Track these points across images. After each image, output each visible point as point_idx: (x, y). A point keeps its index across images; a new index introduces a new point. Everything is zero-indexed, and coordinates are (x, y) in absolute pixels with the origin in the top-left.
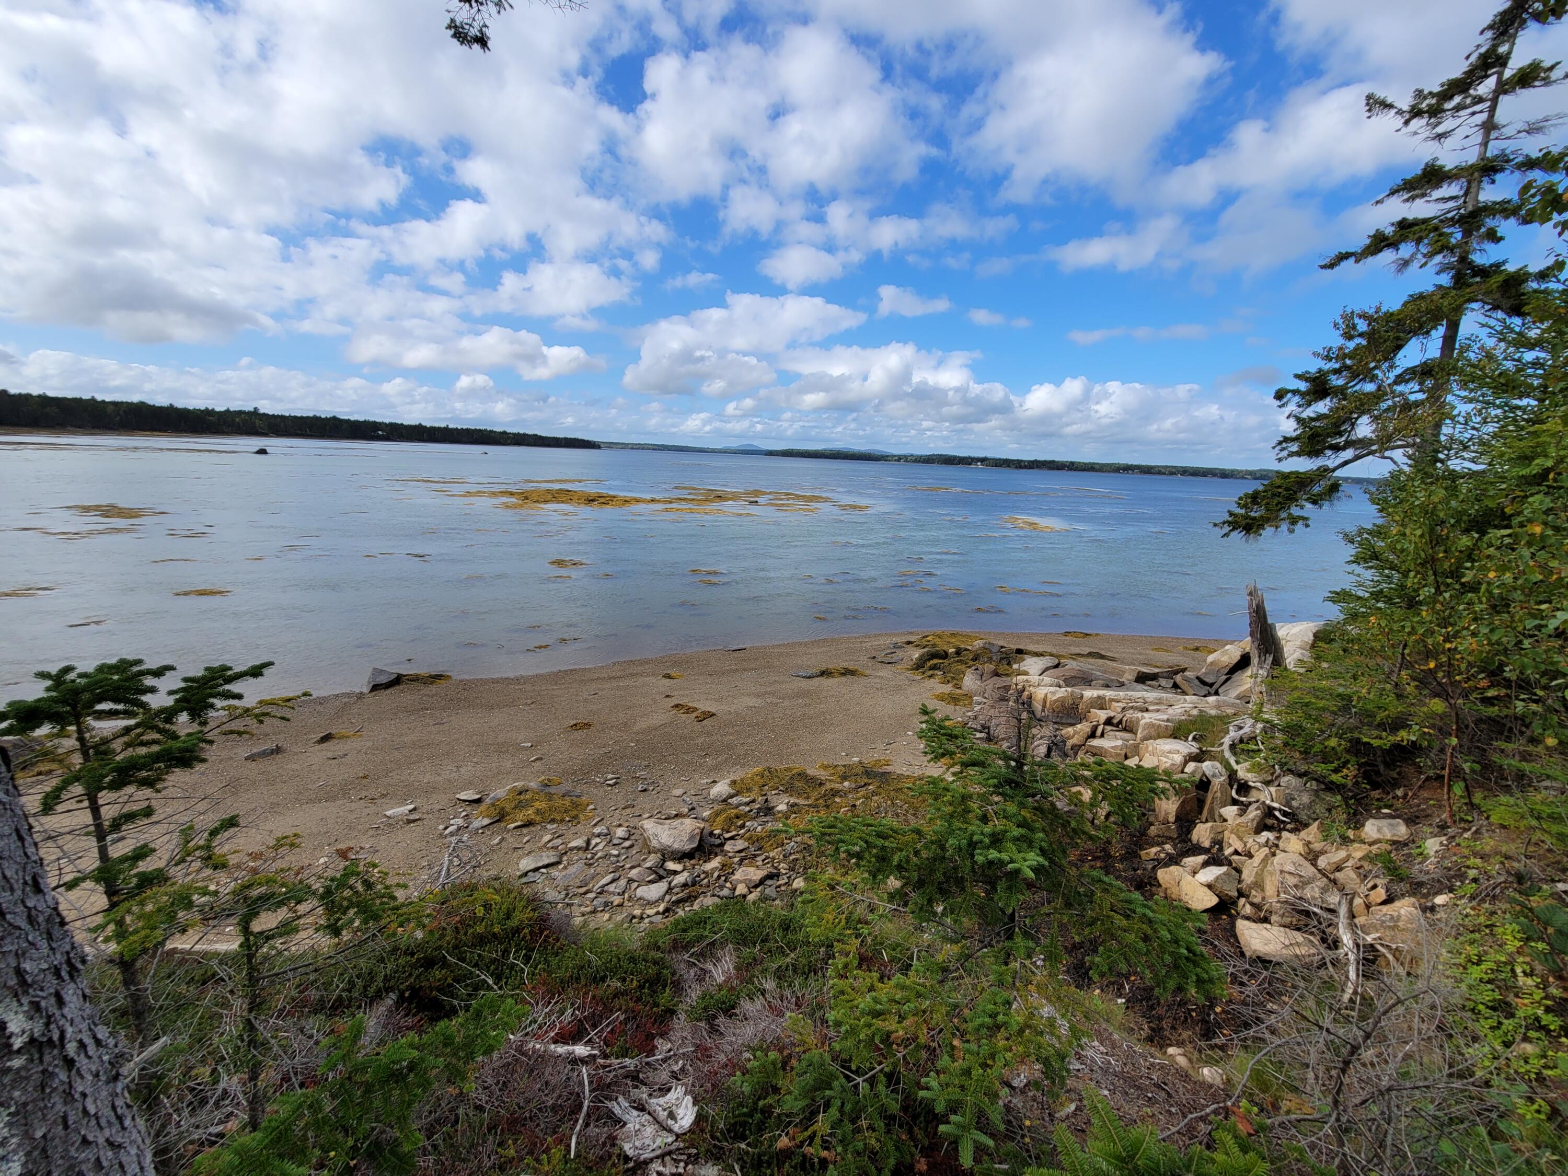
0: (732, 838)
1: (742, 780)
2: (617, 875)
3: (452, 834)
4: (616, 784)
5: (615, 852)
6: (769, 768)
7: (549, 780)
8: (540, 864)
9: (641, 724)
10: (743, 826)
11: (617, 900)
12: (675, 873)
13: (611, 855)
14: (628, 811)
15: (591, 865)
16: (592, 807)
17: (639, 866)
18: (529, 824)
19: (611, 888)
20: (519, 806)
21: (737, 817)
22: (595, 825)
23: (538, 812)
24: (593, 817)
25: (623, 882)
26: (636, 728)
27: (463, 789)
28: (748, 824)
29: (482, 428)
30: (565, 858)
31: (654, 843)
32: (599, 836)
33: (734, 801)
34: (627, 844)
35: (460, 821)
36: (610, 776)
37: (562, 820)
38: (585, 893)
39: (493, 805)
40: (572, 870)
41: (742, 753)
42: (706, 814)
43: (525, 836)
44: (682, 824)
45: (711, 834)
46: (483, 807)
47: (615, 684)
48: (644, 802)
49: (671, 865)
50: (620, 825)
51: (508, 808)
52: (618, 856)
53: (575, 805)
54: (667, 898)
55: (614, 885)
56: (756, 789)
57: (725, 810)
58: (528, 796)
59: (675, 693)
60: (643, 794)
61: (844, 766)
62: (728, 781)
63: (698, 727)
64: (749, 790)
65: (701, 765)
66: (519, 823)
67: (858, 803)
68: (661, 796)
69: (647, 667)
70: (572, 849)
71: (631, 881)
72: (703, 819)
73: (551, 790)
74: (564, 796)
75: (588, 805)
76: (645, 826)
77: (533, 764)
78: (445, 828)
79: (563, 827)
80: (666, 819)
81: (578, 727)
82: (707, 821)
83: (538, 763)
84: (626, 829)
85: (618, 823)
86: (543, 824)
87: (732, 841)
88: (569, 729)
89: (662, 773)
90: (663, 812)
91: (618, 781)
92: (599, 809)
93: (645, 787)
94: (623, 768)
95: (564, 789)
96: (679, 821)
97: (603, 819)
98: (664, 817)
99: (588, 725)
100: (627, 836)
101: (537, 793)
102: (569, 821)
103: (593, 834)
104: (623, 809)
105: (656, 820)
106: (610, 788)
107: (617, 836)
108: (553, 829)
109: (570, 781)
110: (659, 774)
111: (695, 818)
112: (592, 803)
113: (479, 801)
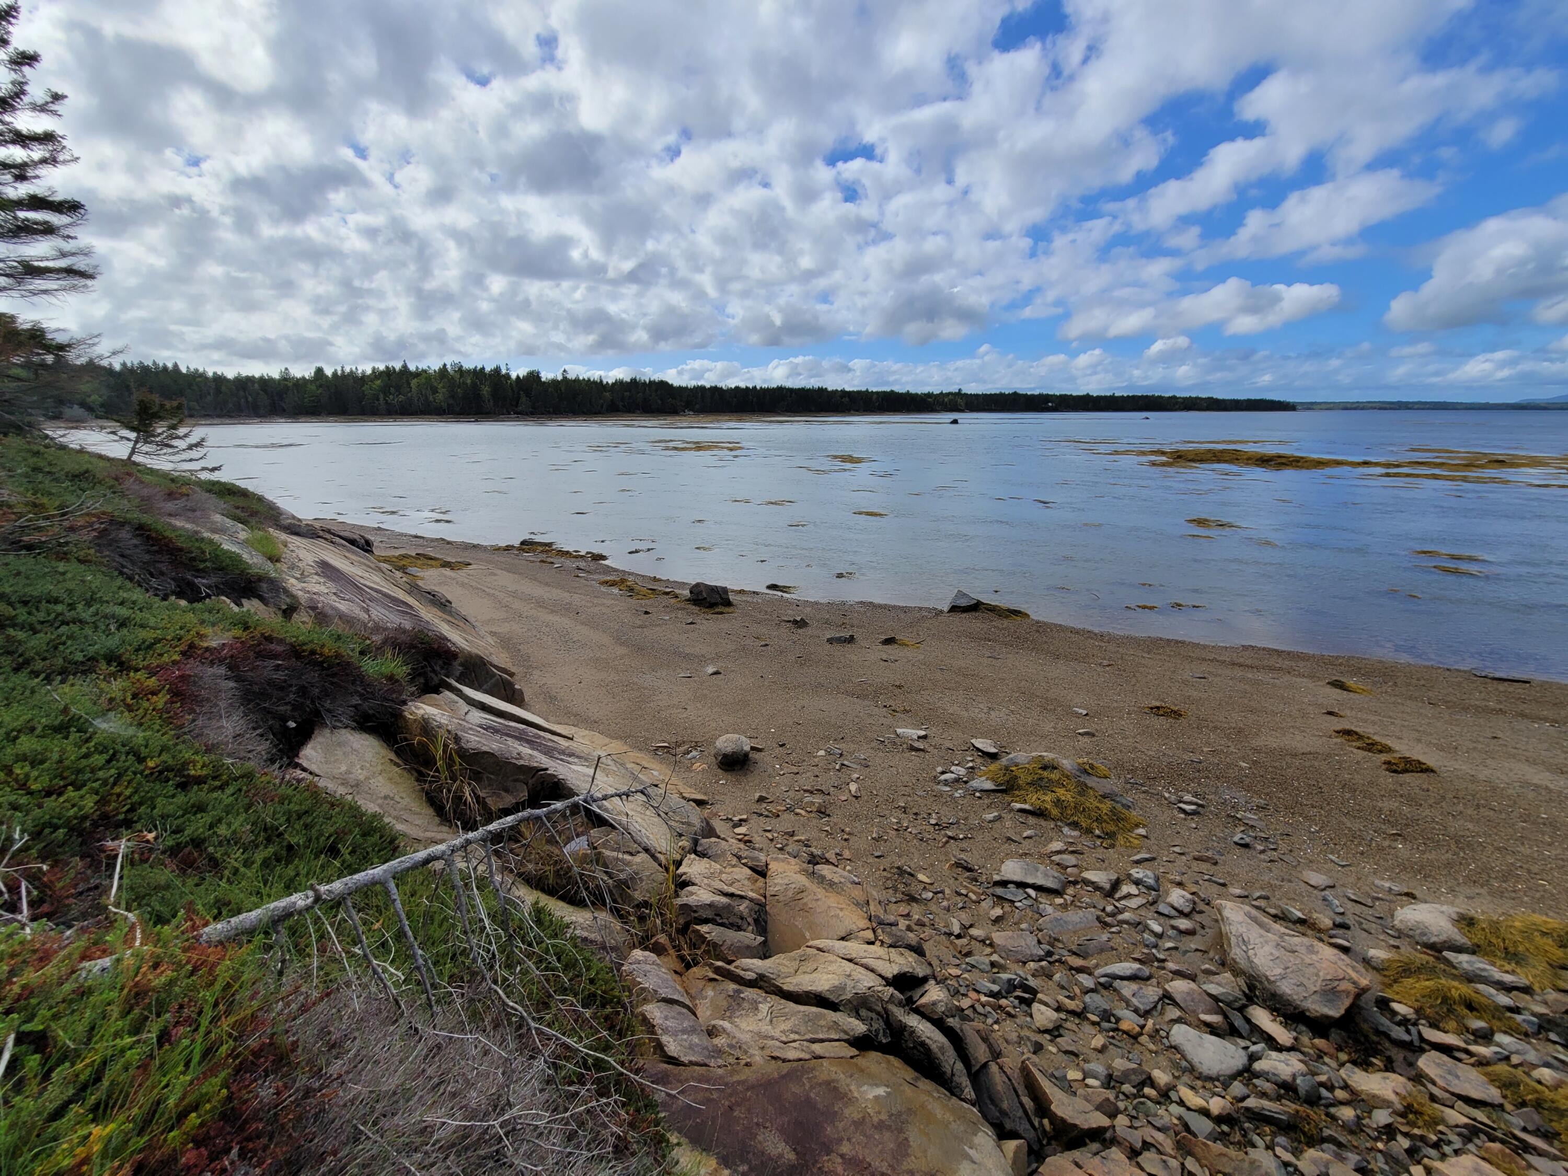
0: (1446, 1050)
1: (1495, 925)
2: (1146, 971)
3: (946, 784)
4: (1195, 813)
5: (1157, 928)
7: (1092, 766)
8: (1030, 880)
9: (1271, 740)
10: (1484, 1037)
11: (1129, 1021)
12: (1272, 1043)
13: (1147, 927)
14: (1204, 867)
15: (1106, 925)
16: (1142, 831)
17: (1193, 978)
18: (1040, 813)
19: (1127, 989)
20: (1038, 784)
21: (1471, 1006)
22: (1138, 862)
23: (1058, 802)
24: (1139, 849)
25: (1151, 993)
26: (1258, 743)
27: (983, 735)
28: (1500, 1037)
30: (1070, 890)
31: (1236, 953)
32: (1137, 883)
33: (1464, 961)
34: (1184, 924)
35: (962, 771)
36: (1188, 797)
37: (1089, 831)
38: (1080, 970)
39: (1007, 768)
40: (1074, 917)
42: (1378, 954)
43: (1029, 827)
44: (1311, 950)
45: (1383, 1004)
46: (994, 767)
47: (1239, 673)
48: (1240, 865)
49: (1262, 1017)
50: (1180, 884)
51: (1023, 779)
52: (1160, 936)
53: (1116, 817)
54: (1238, 1088)
55: (1134, 986)
56: (1538, 964)
57: (1431, 970)
58: (1055, 776)
59: (1349, 714)
60: (1239, 850)
62: (1451, 911)
63: (1388, 780)
64: (1513, 957)
65: (1381, 849)
66: (1027, 807)
68: (1277, 869)
69: (1302, 663)
70: (1087, 882)
71: (1167, 997)
72: (1367, 962)
73: (1091, 782)
74: (1104, 797)
75: (1137, 826)
76: (1226, 913)
77: (1080, 738)
78: (943, 773)
79: (1087, 841)
80: (1275, 917)
81: (1161, 712)
82: (1374, 968)
83: (1087, 739)
84: (1190, 896)
85: (1178, 878)
86: (1059, 823)
87: (1445, 1058)
88: (1146, 710)
89: (1289, 830)
90: (1273, 900)
91: (1200, 809)
92: (1153, 841)
93: (1248, 840)
94: (1215, 793)
95: (1109, 786)
96: (1305, 940)
97: (1153, 859)
98: (1273, 911)
99: (1177, 714)
100: (1187, 910)
101: (1067, 777)
102: (1099, 837)
103: (1129, 876)
104: (1196, 859)
105: (1254, 912)
106: (1182, 816)
107: (1169, 900)
108: (1072, 837)
109: (1122, 779)
110: (1282, 829)
111: (1345, 950)
112: (1144, 826)
113: (993, 757)
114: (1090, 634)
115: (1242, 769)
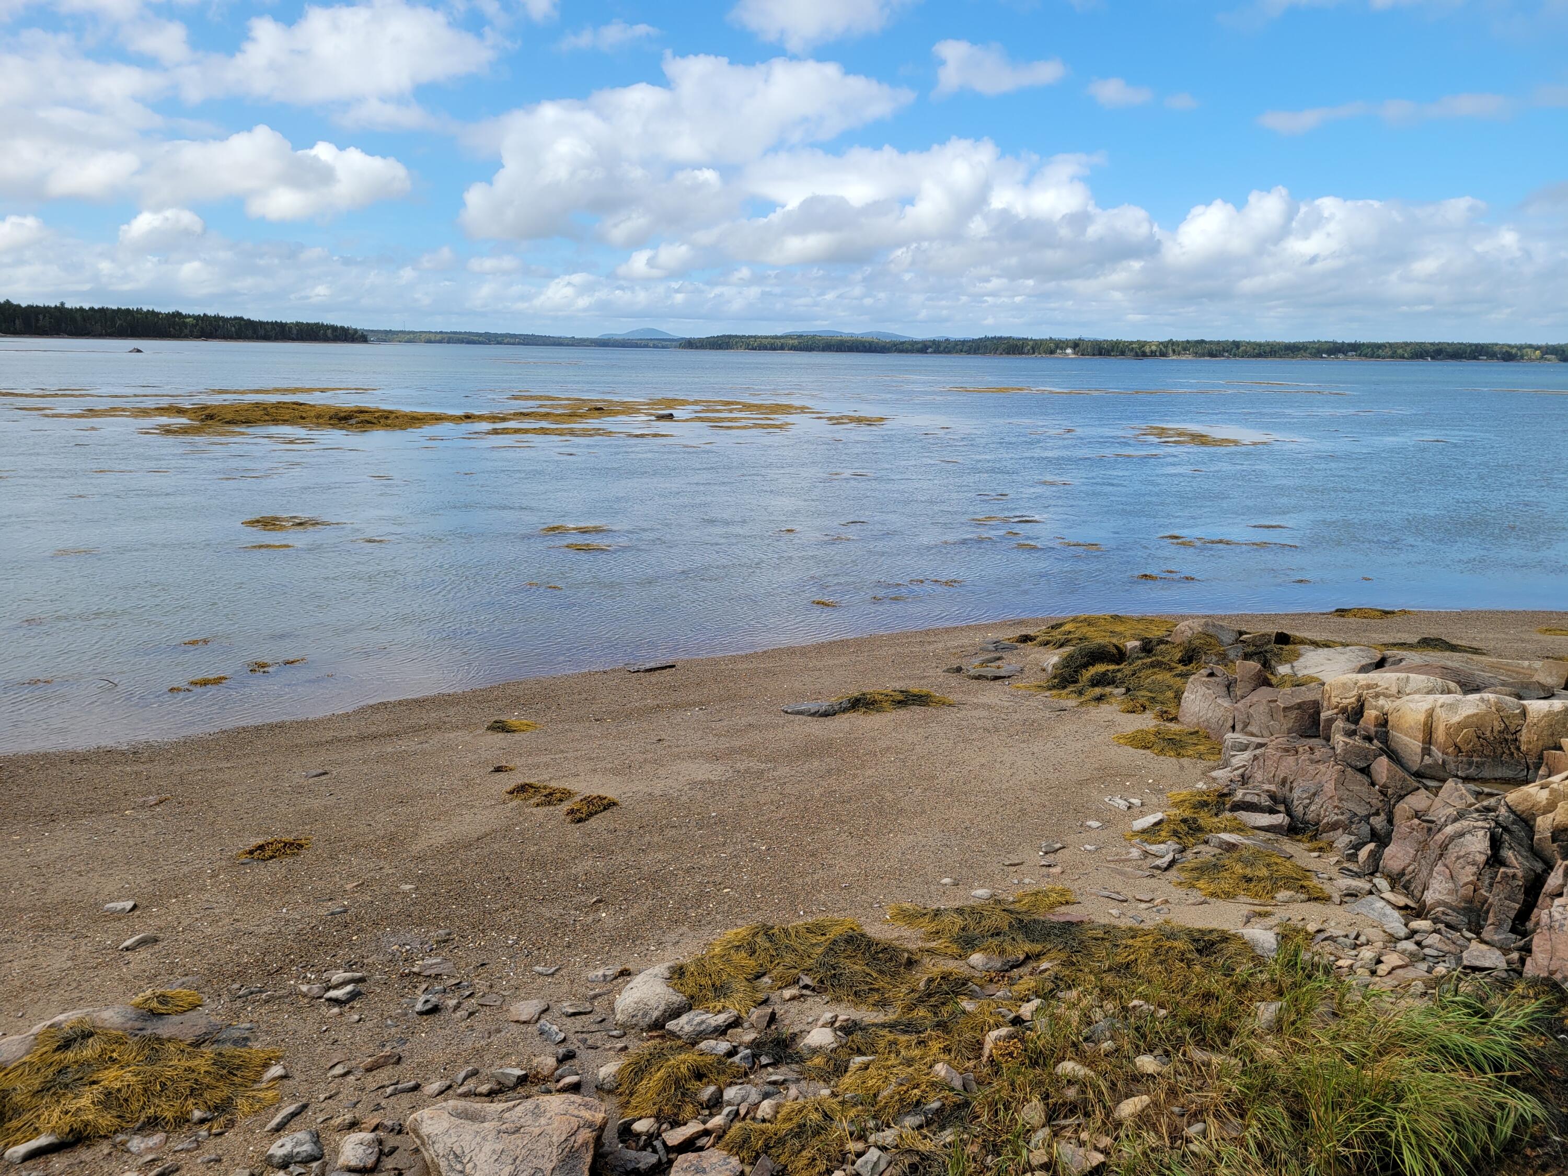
0: (689, 1145)
1: (700, 963)
4: (354, 996)
6: (767, 932)
7: (163, 999)
9: (433, 837)
10: (716, 1103)
14: (383, 1076)
16: (276, 1070)
18: (74, 1140)
20: (56, 1084)
21: (699, 1075)
22: (280, 1128)
23: (109, 1099)
24: (277, 1104)
26: (417, 847)
28: (730, 1093)
29: (133, 307)
32: (284, 1165)
33: (684, 1024)
36: (338, 976)
37: (182, 1120)
41: (691, 891)
42: (608, 1070)
44: (537, 1113)
45: (626, 1132)
47: (373, 750)
48: (431, 1043)
50: (353, 1125)
53: (227, 1070)
56: (740, 985)
57: (658, 1056)
58: (90, 1051)
59: (518, 762)
60: (426, 1022)
61: (960, 911)
62: (661, 969)
63: (575, 833)
64: (721, 990)
65: (586, 929)
66: (43, 1141)
67: (1026, 1010)
68: (480, 1024)
69: (452, 711)
72: (601, 1089)
73: (165, 1029)
74: (197, 1044)
75: (266, 1066)
76: (425, 1130)
77: (129, 955)
79: (181, 1142)
80: (491, 1095)
81: (268, 853)
82: (610, 1092)
83: (144, 953)
84: (371, 1136)
85: (348, 1117)
86: (120, 1138)
87: (691, 1156)
88: (243, 859)
89: (483, 957)
90: (485, 1071)
91: (361, 987)
92: (298, 1077)
93: (434, 1000)
94: (377, 950)
95: (203, 1022)
96: (529, 1104)
97: (305, 1107)
98: (484, 1088)
99: (294, 847)
100: (370, 1162)
101: (119, 1041)
102: (202, 1121)
103: (269, 1160)
104: (369, 1070)
105: (462, 1104)
106: (336, 1010)
107: (342, 1161)
108: (150, 1150)
109: (225, 998)
110: (475, 960)
111: (575, 1088)
112: (278, 1059)
114: (108, 756)
115: (406, 894)
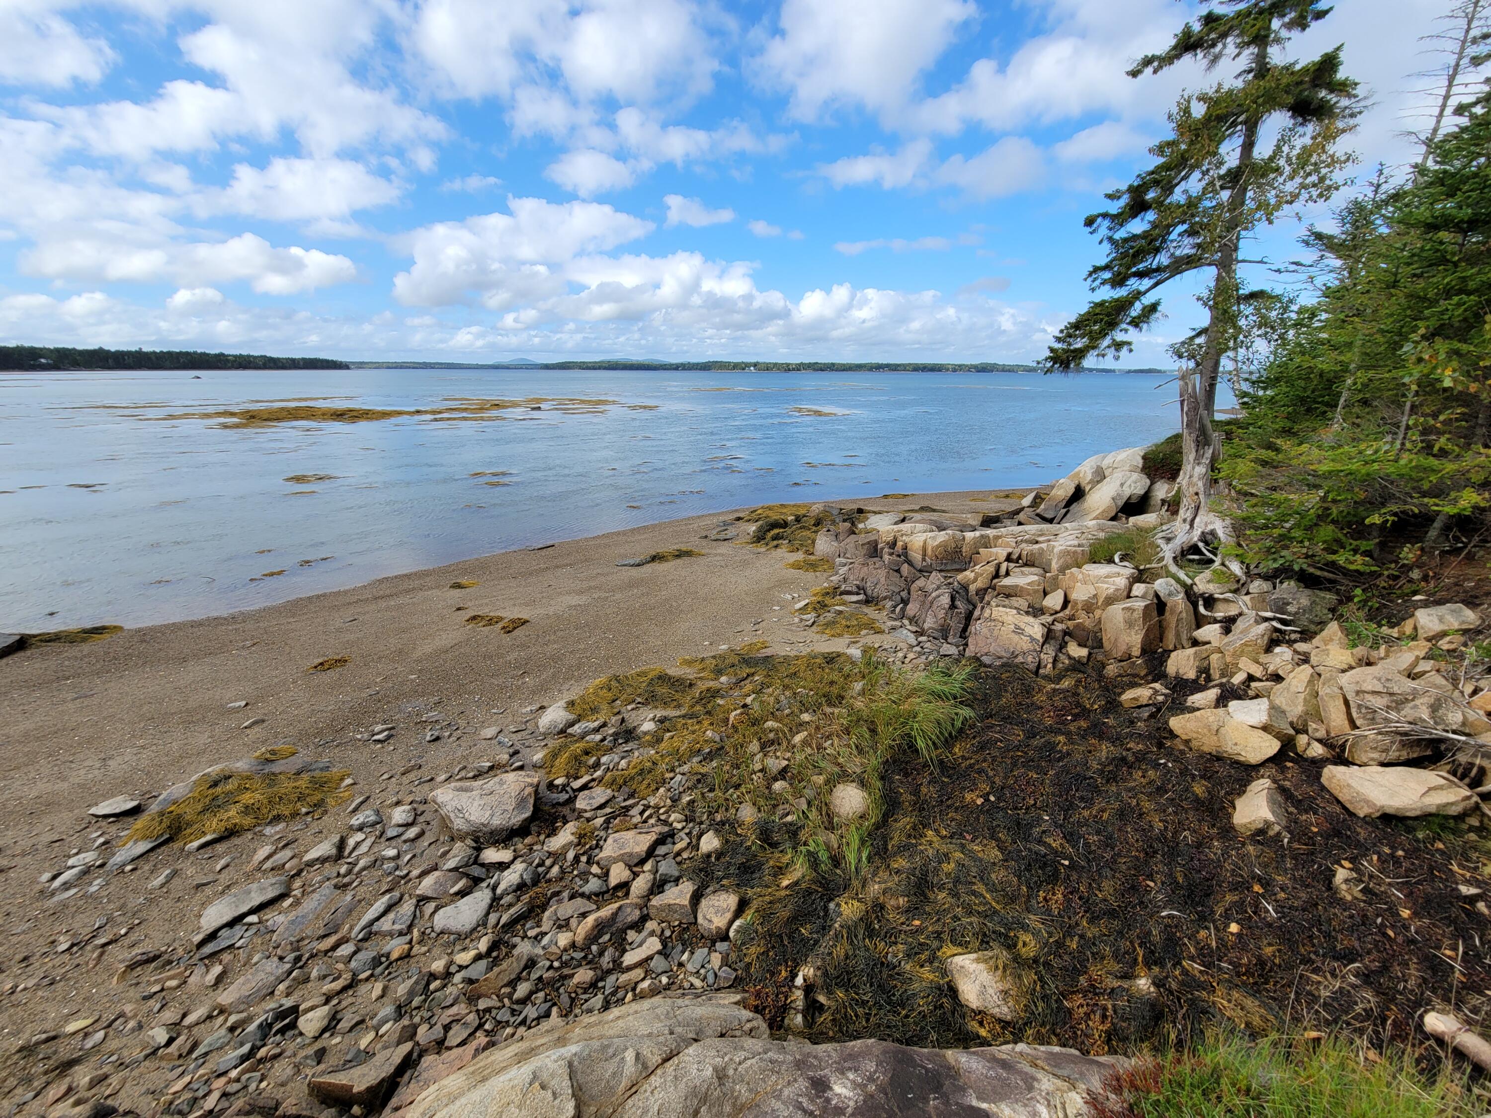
0: (585, 787)
1: (582, 698)
2: (396, 894)
3: (66, 886)
4: (389, 737)
5: (392, 852)
6: (617, 678)
7: (273, 752)
8: (245, 909)
9: (425, 649)
10: (597, 765)
11: (398, 947)
12: (502, 866)
13: (384, 859)
14: (412, 776)
15: (346, 886)
16: (349, 781)
17: (435, 868)
18: (230, 833)
19: (387, 923)
20: (212, 807)
21: (587, 753)
22: (355, 810)
23: (247, 810)
24: (351, 798)
25: (407, 908)
26: (417, 654)
27: (106, 797)
28: (604, 759)
29: (191, 350)
30: (297, 883)
31: (458, 824)
32: (360, 829)
33: (577, 729)
34: (412, 832)
35: (89, 857)
36: (378, 728)
37: (295, 815)
38: (335, 946)
39: (161, 814)
40: (310, 904)
41: (574, 662)
42: (538, 757)
43: (220, 857)
44: (501, 783)
45: (551, 786)
46: (141, 822)
47: (383, 604)
48: (437, 756)
49: (491, 855)
50: (398, 803)
51: (189, 813)
52: (398, 857)
53: (319, 785)
54: (493, 919)
55: (391, 916)
56: (605, 707)
57: (565, 746)
58: (231, 785)
59: (470, 604)
60: (433, 746)
61: (714, 657)
62: (562, 703)
63: (507, 639)
64: (594, 710)
65: (518, 688)
66: (209, 838)
67: (749, 700)
68: (464, 743)
69: (427, 579)
70: (310, 864)
71: (423, 899)
72: (535, 766)
73: (276, 768)
74: (298, 773)
75: (342, 779)
76: (440, 800)
77: (248, 731)
78: (54, 878)
79: (296, 826)
80: (475, 777)
81: (326, 666)
82: (540, 767)
83: (256, 729)
84: (409, 807)
85: (395, 799)
86: (258, 829)
87: (586, 792)
88: (311, 671)
89: (462, 709)
90: (470, 766)
91: (392, 732)
92: (362, 783)
93: (436, 734)
94: (400, 712)
95: (300, 761)
96: (496, 779)
97: (368, 797)
98: (471, 775)
99: (342, 662)
100: (410, 820)
101: (248, 778)
102: (307, 813)
103: (351, 828)
104: (403, 774)
105: (459, 784)
106: (379, 746)
107: (394, 822)
108: (278, 832)
109: (312, 747)
110: (457, 711)
111: (521, 768)
112: (349, 775)
113: (135, 811)
114: (217, 621)
115: (413, 681)
